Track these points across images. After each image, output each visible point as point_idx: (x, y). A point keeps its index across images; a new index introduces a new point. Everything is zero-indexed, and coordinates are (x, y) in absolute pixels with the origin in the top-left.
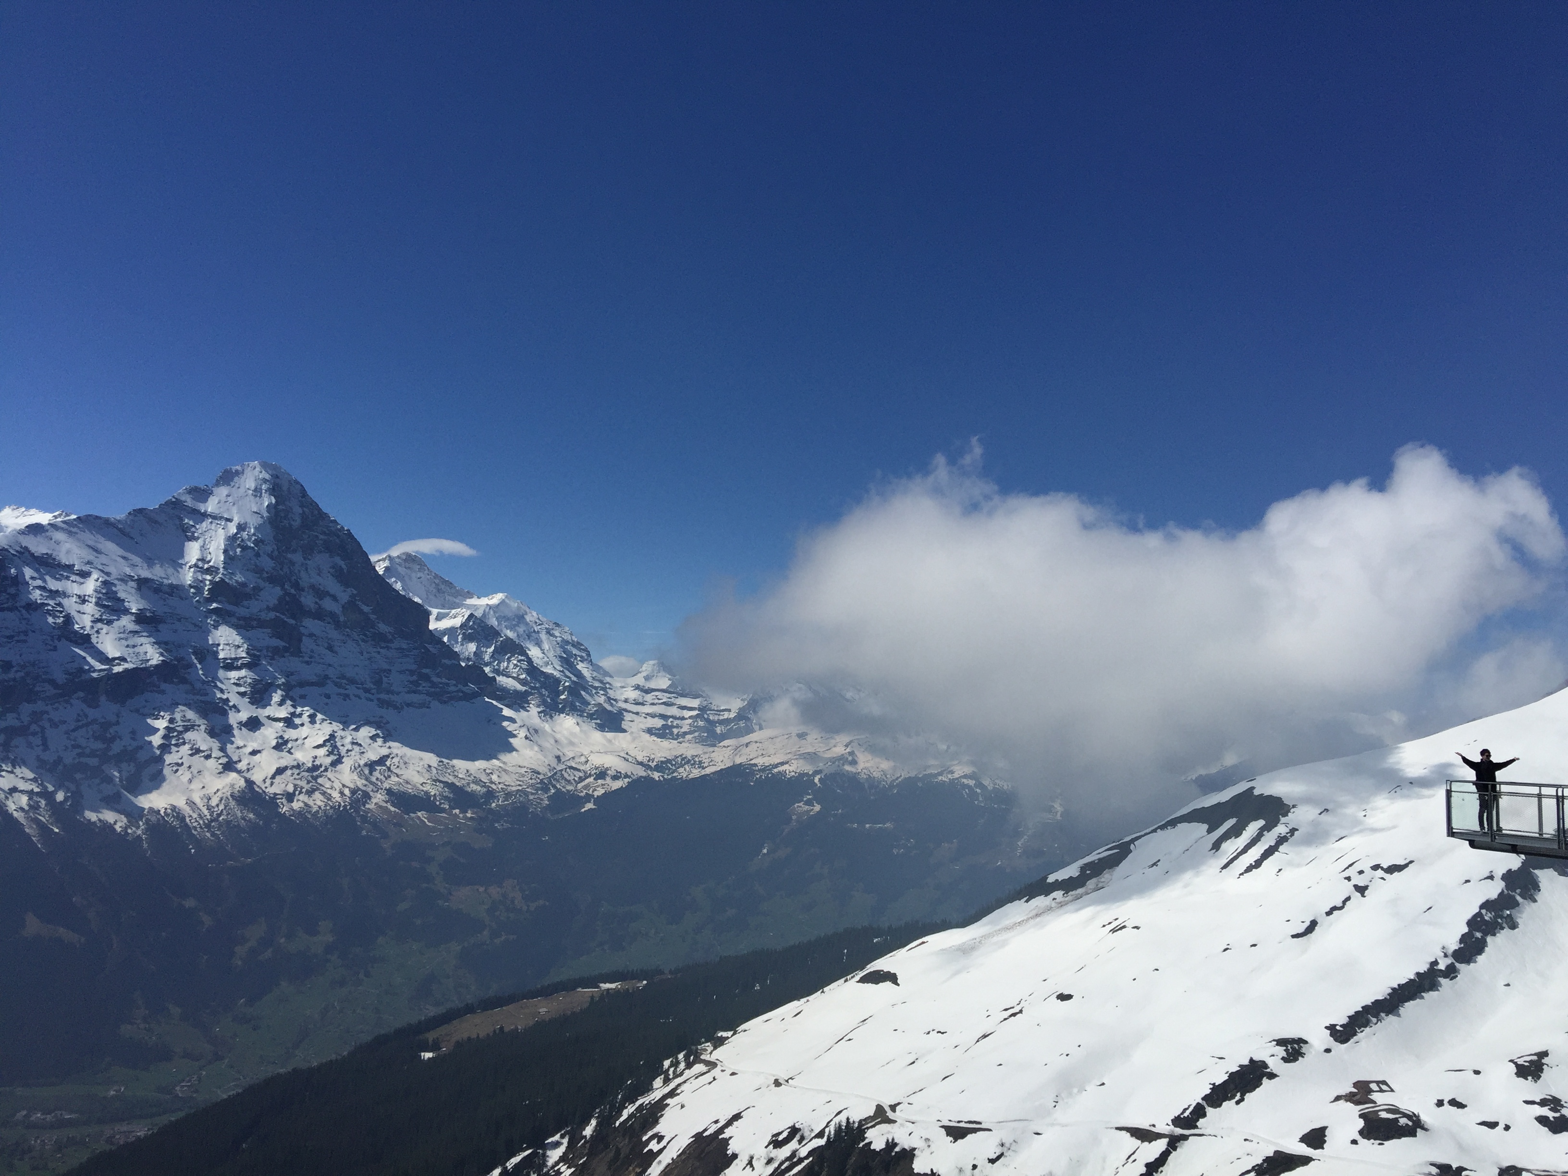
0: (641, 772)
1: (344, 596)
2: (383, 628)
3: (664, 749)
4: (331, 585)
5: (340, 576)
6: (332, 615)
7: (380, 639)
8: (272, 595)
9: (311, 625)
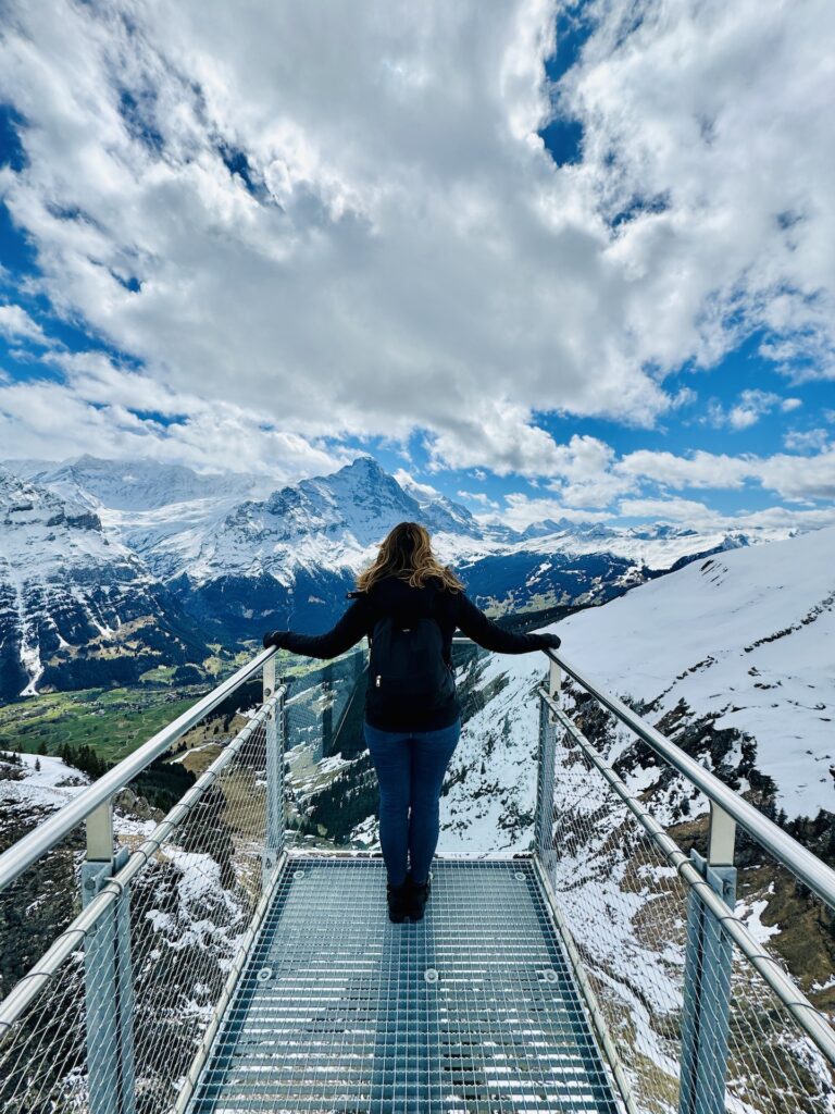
0: (490, 554)
1: (393, 499)
2: (405, 508)
3: (497, 546)
4: (389, 495)
5: (391, 492)
6: (390, 505)
7: (405, 512)
8: (372, 499)
9: (383, 508)
